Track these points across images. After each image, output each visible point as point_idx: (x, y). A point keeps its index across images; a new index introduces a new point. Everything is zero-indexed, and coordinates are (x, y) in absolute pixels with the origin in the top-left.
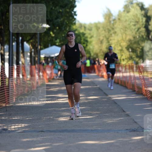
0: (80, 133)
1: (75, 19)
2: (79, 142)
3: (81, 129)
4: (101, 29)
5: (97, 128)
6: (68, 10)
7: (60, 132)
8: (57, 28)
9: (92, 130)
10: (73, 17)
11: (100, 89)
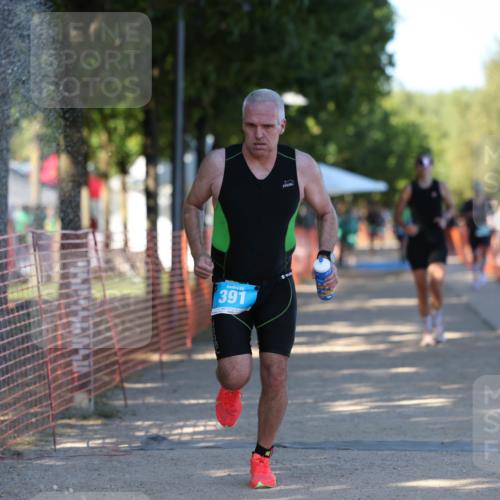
0: (403, 453)
1: (388, 78)
2: (401, 481)
3: (407, 439)
4: (476, 109)
5: (458, 439)
6: (367, 49)
7: (339, 449)
8: (331, 106)
9: (443, 443)
10: (382, 71)
11: (468, 308)
